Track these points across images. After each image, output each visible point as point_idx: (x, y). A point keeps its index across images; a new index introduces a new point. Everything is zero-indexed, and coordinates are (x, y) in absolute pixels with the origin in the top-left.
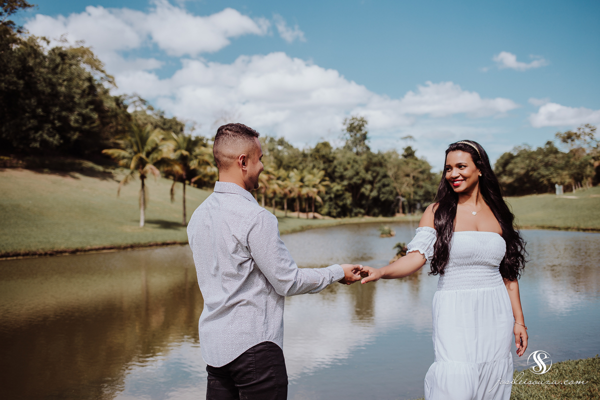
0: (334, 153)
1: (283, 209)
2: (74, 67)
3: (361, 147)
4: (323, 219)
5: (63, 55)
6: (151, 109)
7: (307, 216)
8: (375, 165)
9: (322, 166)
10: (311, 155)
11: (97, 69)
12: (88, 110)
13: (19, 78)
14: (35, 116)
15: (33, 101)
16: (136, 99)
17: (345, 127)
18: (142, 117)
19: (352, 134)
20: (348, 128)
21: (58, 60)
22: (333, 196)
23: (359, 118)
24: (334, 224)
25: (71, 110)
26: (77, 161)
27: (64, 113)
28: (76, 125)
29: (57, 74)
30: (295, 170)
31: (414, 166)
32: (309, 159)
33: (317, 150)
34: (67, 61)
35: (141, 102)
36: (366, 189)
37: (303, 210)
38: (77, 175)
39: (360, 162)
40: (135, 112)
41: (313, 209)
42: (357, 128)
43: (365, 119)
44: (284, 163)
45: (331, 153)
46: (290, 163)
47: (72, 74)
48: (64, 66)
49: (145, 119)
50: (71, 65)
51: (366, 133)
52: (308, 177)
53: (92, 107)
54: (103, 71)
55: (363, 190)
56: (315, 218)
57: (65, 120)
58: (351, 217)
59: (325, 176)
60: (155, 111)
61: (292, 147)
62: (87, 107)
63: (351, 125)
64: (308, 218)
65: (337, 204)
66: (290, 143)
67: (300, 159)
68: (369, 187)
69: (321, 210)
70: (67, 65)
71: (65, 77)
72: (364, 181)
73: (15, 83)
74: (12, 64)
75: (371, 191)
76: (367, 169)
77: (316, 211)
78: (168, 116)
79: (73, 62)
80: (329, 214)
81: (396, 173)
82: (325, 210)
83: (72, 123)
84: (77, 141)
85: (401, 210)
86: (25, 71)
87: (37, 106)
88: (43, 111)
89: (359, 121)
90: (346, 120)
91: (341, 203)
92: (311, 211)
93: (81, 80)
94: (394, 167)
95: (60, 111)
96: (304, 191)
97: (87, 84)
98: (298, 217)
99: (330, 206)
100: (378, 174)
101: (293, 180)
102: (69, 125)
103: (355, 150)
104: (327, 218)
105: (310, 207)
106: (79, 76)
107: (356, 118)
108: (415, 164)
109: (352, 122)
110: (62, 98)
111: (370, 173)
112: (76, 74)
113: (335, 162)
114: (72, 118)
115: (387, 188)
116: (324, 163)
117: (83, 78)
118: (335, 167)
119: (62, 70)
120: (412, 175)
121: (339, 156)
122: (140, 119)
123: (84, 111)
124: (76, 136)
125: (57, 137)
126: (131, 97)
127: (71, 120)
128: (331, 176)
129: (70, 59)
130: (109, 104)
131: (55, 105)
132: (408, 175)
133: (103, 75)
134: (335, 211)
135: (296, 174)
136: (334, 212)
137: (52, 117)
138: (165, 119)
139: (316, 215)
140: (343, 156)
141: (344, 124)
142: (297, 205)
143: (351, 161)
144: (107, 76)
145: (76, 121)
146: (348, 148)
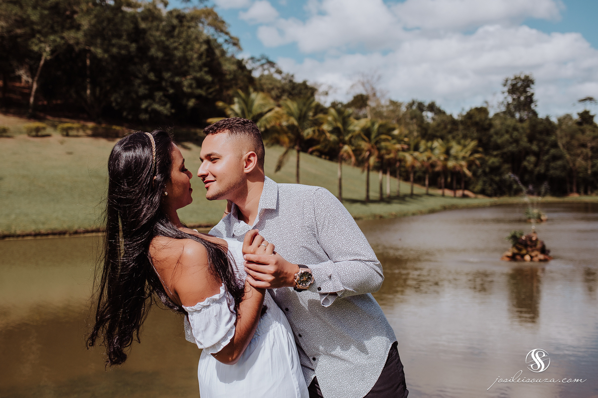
0: (491, 120)
1: (424, 185)
2: (192, 29)
3: (526, 113)
4: (476, 198)
5: (181, 17)
6: (279, 72)
7: (455, 194)
8: (541, 133)
9: (475, 135)
10: (462, 122)
11: (222, 31)
12: (202, 73)
13: (132, 41)
14: (146, 81)
15: (146, 66)
16: (264, 61)
17: (506, 89)
18: (268, 82)
19: (515, 96)
20: (509, 89)
21: (175, 22)
22: (487, 170)
23: (523, 77)
24: (488, 204)
25: (184, 74)
26: (193, 130)
27: (177, 79)
28: (189, 90)
29: (172, 37)
30: (440, 141)
31: (592, 134)
32: (461, 127)
33: (470, 115)
34: (185, 23)
35: (269, 64)
36: (529, 161)
37: (449, 187)
38: (190, 145)
39: (521, 130)
40: (262, 76)
41: (463, 185)
42: (521, 89)
43: (531, 78)
44: (430, 132)
45: (486, 118)
46: (437, 131)
47: (189, 37)
48: (182, 29)
49: (271, 84)
50: (189, 27)
51: (533, 94)
52: (456, 149)
53: (206, 69)
54: (227, 33)
55: (525, 163)
56: (464, 196)
57: (178, 86)
58: (510, 195)
59: (478, 146)
60: (284, 75)
61: (444, 113)
62: (200, 70)
63: (513, 86)
64: (455, 197)
65: (492, 180)
66: (443, 108)
67: (449, 127)
68: (532, 159)
69: (474, 188)
70: (185, 28)
71: (181, 41)
72: (527, 152)
73: (126, 47)
74: (125, 27)
75: (536, 164)
76: (531, 139)
77: (466, 188)
78: (298, 80)
79: (193, 24)
80: (483, 192)
81: (568, 143)
82: (479, 187)
83: (185, 89)
84: (194, 109)
85: (575, 189)
86: (137, 34)
87: (149, 71)
88: (156, 76)
89: (523, 81)
90: (507, 81)
91: (497, 179)
92: (460, 189)
93: (198, 42)
94: (566, 135)
95: (172, 76)
96: (451, 164)
97: (204, 47)
98: (443, 195)
99: (485, 182)
100: (546, 143)
101: (437, 151)
102: (183, 91)
103: (517, 115)
104: (480, 196)
105: (459, 182)
106: (197, 38)
107: (519, 78)
108: (594, 131)
109: (514, 82)
110: (176, 63)
111: (535, 143)
112: (193, 36)
113: (492, 131)
114: (186, 83)
115: (559, 163)
116: (478, 131)
117: (201, 40)
118: (491, 136)
119: (180, 33)
120: (589, 145)
121: (497, 122)
122: (265, 84)
123: (198, 75)
124: (191, 103)
125: (168, 106)
126: (259, 60)
127: (184, 86)
128: (485, 145)
129: (188, 21)
130: (228, 67)
131: (168, 70)
132: (584, 145)
133: (227, 37)
134: (490, 188)
135: (441, 145)
136: (489, 190)
137: (164, 84)
138: (294, 84)
139: (467, 192)
140: (502, 124)
141: (505, 85)
142: (442, 181)
143: (510, 129)
144: (231, 38)
145: (190, 86)
146: (509, 112)
